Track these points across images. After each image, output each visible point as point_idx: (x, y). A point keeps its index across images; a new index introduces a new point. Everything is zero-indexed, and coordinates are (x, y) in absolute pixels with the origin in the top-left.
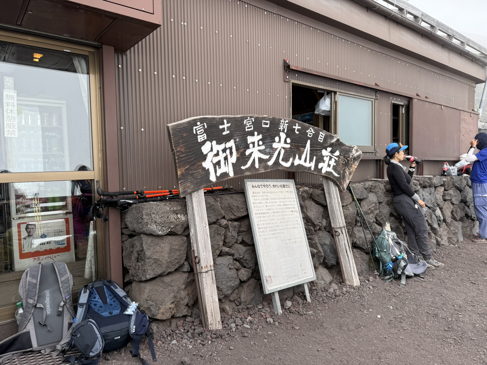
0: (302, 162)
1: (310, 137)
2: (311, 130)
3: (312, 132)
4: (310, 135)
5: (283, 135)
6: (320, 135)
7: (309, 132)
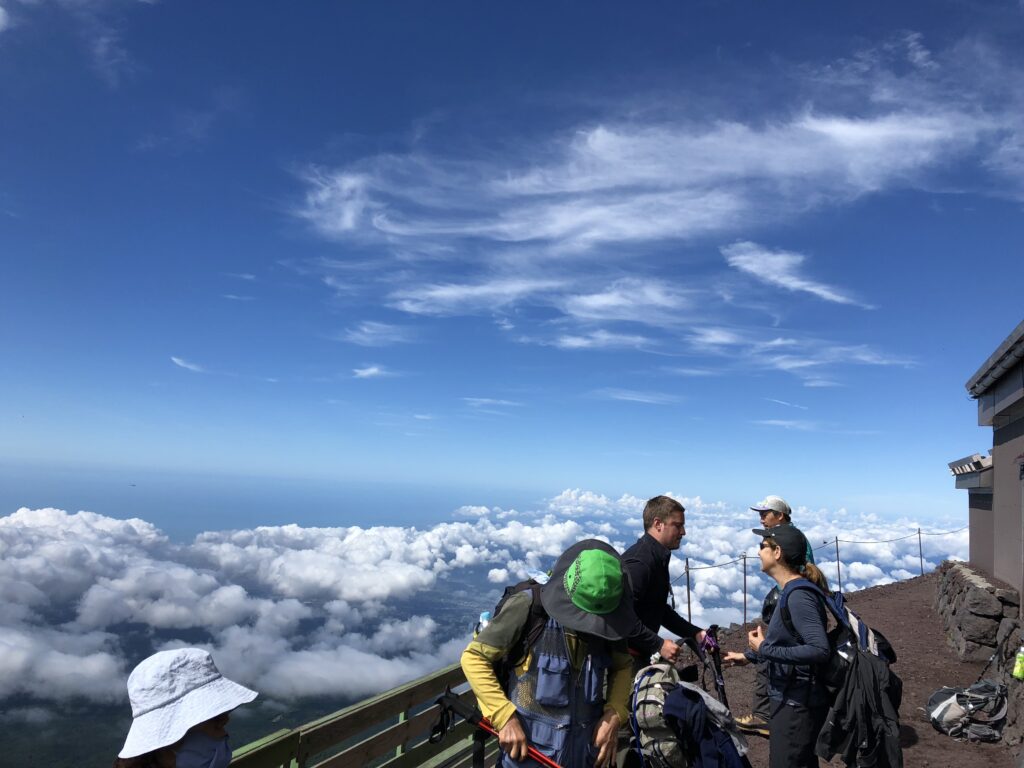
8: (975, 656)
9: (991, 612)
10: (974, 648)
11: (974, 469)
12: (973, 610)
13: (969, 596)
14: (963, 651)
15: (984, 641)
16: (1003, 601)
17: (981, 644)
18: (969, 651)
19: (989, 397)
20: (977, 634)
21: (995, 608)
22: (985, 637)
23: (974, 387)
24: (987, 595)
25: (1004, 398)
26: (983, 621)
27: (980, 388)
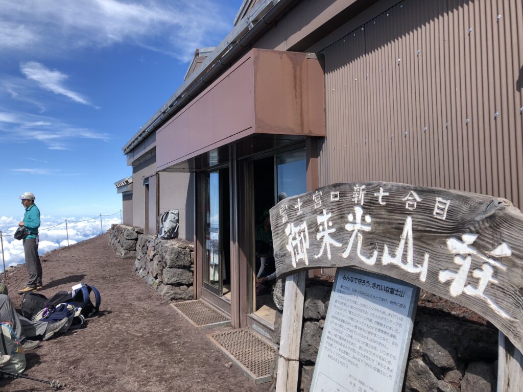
0: (397, 261)
1: (411, 209)
2: (411, 195)
3: (415, 200)
4: (412, 206)
5: (359, 211)
6: (437, 204)
7: (408, 200)
8: (128, 255)
9: (134, 238)
10: (127, 252)
11: (125, 183)
12: (127, 238)
13: (125, 233)
14: (123, 254)
15: (131, 249)
16: (138, 233)
17: (130, 250)
18: (125, 254)
19: (132, 154)
20: (129, 247)
21: (135, 235)
22: (131, 247)
23: (126, 150)
24: (132, 231)
25: (137, 154)
26: (130, 241)
27: (128, 150)
